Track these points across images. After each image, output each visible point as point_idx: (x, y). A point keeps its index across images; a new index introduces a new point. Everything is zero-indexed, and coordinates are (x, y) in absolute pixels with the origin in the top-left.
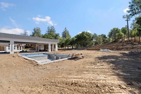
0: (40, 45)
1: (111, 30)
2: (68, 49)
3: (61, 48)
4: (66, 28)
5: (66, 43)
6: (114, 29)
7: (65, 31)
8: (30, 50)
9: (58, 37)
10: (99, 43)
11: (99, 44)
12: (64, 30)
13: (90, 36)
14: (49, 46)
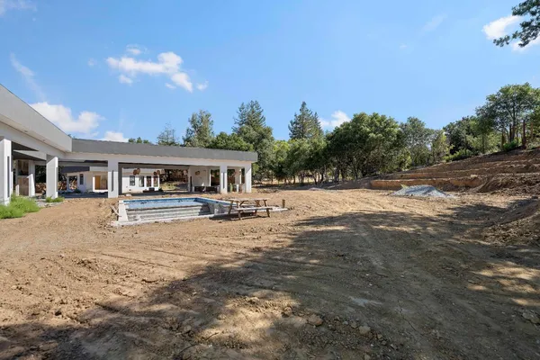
0: (198, 171)
1: (492, 98)
2: (303, 186)
3: (275, 182)
4: (304, 104)
5: (291, 162)
6: (505, 91)
7: (300, 116)
8: (174, 188)
9: (265, 141)
10: (431, 162)
11: (431, 165)
12: (299, 113)
13: (387, 129)
14: (222, 174)
